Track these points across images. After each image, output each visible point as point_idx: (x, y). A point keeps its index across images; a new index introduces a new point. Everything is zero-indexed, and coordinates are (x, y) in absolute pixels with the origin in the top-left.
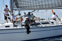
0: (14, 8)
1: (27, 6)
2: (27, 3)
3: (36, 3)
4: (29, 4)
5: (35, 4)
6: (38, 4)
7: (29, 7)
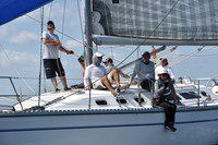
0: (95, 36)
1: (143, 28)
2: (142, 19)
3: (174, 21)
4: (151, 21)
5: (170, 25)
6: (179, 25)
7: (148, 32)
